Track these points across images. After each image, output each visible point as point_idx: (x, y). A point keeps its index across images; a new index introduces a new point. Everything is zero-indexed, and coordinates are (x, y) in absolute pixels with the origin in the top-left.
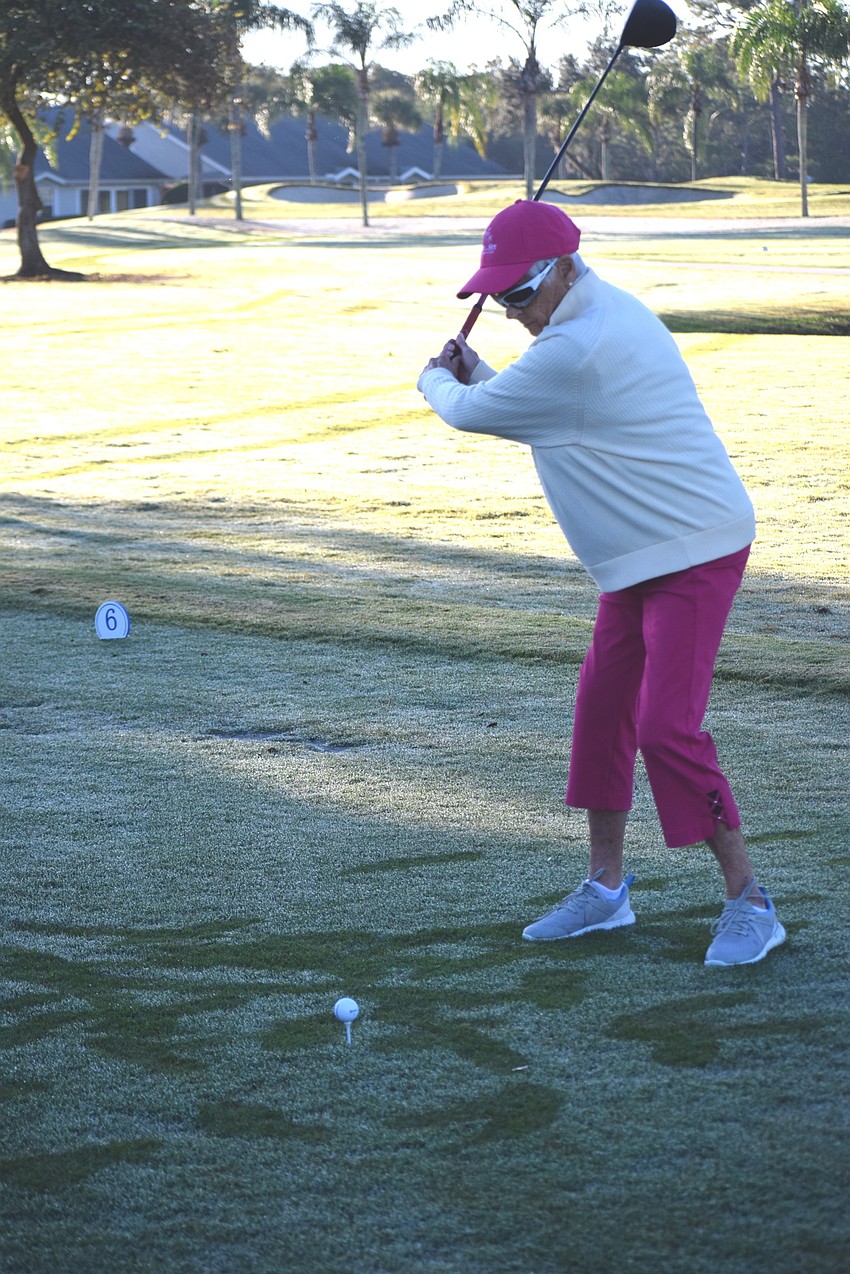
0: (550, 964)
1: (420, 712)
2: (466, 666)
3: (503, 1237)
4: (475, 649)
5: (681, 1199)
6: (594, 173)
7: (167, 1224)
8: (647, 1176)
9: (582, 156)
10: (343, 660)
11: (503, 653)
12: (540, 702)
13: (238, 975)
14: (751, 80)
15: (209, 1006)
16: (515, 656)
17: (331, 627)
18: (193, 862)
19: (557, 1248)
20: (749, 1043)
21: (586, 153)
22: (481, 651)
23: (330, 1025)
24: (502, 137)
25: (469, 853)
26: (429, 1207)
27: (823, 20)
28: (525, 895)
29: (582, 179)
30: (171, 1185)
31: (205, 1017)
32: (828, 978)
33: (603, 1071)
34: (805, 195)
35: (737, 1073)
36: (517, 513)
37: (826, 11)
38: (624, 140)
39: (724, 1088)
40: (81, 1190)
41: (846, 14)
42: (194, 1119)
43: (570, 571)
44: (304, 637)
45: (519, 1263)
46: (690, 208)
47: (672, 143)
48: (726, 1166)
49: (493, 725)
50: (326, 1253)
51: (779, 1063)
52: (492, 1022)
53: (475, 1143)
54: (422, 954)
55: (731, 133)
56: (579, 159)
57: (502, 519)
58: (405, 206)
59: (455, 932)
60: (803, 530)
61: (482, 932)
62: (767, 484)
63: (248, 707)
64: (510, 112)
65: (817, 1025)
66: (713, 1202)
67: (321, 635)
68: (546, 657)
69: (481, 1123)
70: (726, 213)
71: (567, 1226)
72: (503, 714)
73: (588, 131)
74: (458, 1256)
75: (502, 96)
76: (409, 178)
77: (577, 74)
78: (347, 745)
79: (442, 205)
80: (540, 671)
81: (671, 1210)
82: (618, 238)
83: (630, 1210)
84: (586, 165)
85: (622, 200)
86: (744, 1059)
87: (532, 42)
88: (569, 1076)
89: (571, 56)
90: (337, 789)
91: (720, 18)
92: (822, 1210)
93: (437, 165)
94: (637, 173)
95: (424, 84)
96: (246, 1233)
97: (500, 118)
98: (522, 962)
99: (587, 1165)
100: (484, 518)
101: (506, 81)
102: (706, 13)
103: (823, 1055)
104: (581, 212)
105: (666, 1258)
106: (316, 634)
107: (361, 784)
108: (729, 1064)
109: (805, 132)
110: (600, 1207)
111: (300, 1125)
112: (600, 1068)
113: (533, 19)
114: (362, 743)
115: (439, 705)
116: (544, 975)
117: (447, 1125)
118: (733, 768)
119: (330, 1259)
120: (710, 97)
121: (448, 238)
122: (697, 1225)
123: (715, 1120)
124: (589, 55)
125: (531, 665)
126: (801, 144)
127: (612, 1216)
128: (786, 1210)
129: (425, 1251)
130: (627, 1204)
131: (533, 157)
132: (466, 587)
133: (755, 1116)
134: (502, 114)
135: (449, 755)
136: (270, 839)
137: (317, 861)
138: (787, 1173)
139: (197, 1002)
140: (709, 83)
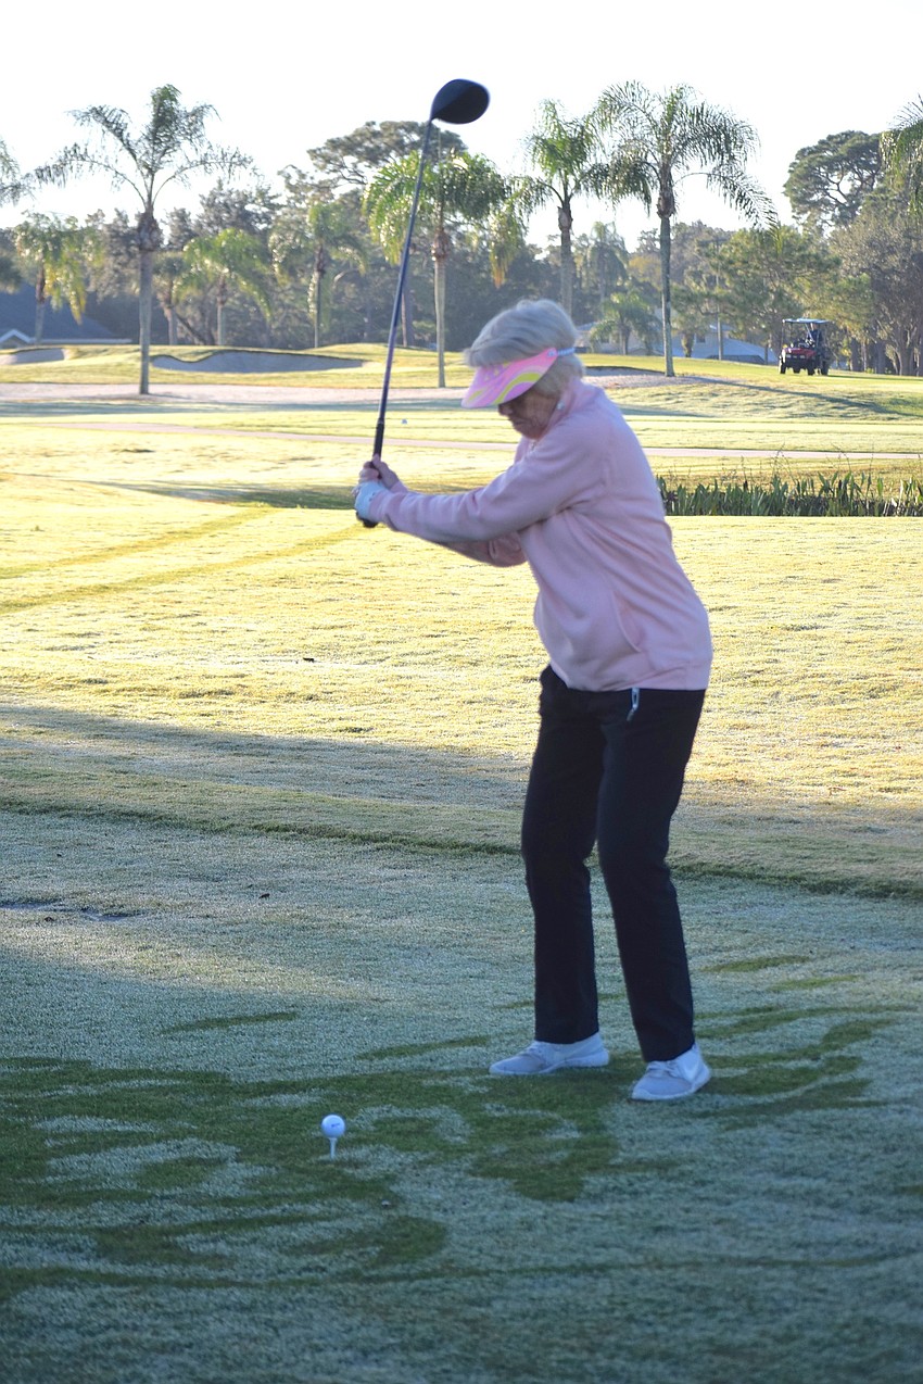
0: (396, 1112)
1: (185, 883)
2: (220, 840)
3: (428, 1346)
4: (226, 823)
5: (586, 1312)
6: (207, 338)
7: (102, 1337)
8: (548, 1294)
9: (193, 319)
10: (93, 835)
11: (255, 827)
12: (307, 875)
13: (90, 1124)
14: (383, 239)
15: (72, 1150)
16: (269, 830)
17: (71, 801)
18: (10, 1022)
19: (482, 1354)
20: (610, 1179)
21: (197, 316)
22: (233, 825)
23: (198, 1168)
24: (107, 298)
25: (283, 1013)
26: (348, 1321)
27: (464, 176)
28: (353, 1051)
29: (193, 344)
30: (93, 1305)
31: (73, 1161)
32: (670, 1124)
33: (476, 1206)
34: (442, 364)
35: (607, 1207)
36: (222, 692)
37: (466, 166)
38: (237, 302)
39: (599, 1219)
40: (8, 1310)
41: (489, 170)
42: (93, 1250)
43: (292, 749)
44: (45, 812)
45: (448, 1366)
46: (316, 377)
47: (289, 307)
48: (621, 1285)
49: (266, 896)
50: (263, 1361)
51: (645, 1197)
52: (356, 1164)
53: (373, 1267)
54: (267, 1105)
55: (352, 296)
56: (191, 323)
57: (205, 699)
58: (8, 371)
59: (294, 1084)
60: (522, 710)
61: (323, 1084)
62: (475, 665)
63: (10, 879)
64: (116, 271)
65: (672, 1164)
66: (617, 1314)
67: (63, 809)
68: (301, 832)
69: (374, 1251)
70: (356, 382)
71: (484, 1336)
72: (271, 886)
73: (201, 292)
74: (389, 1362)
75: (109, 254)
76: (7, 341)
77: (189, 231)
78: (121, 915)
79: (50, 371)
80: (297, 845)
81: (580, 1321)
82: (241, 408)
83: (540, 1322)
84: (197, 329)
85: (242, 368)
86: (610, 1194)
87: (150, 196)
88: (445, 1210)
89: (183, 210)
90: (127, 956)
91: (345, 172)
92: (721, 1321)
93: (39, 327)
94: (250, 338)
95: (25, 239)
96: (179, 1345)
97: (105, 276)
98: (368, 1110)
99: (487, 1285)
100: (188, 696)
101: (112, 237)
102: (330, 167)
103: (685, 1190)
104: (199, 380)
105: (588, 1361)
106: (59, 809)
107: (151, 951)
108: (596, 1198)
109: (443, 297)
110: (511, 1319)
111: (199, 1254)
112: (473, 1203)
113: (151, 171)
114: (136, 913)
115: (202, 877)
116: (394, 1122)
117: (341, 1252)
118: (522, 936)
119: (269, 1366)
120: (334, 257)
121: (56, 406)
122: (608, 1333)
123: (597, 1246)
124: (201, 211)
125: (287, 839)
126: (439, 310)
127: (526, 1327)
128: (687, 1321)
129: (356, 1358)
130: (536, 1317)
131: (149, 320)
132: (191, 765)
133: (636, 1243)
134: (108, 272)
135: (229, 924)
136: (79, 1001)
137: (134, 1020)
138: (679, 1290)
139: (60, 1147)
140: (335, 243)
